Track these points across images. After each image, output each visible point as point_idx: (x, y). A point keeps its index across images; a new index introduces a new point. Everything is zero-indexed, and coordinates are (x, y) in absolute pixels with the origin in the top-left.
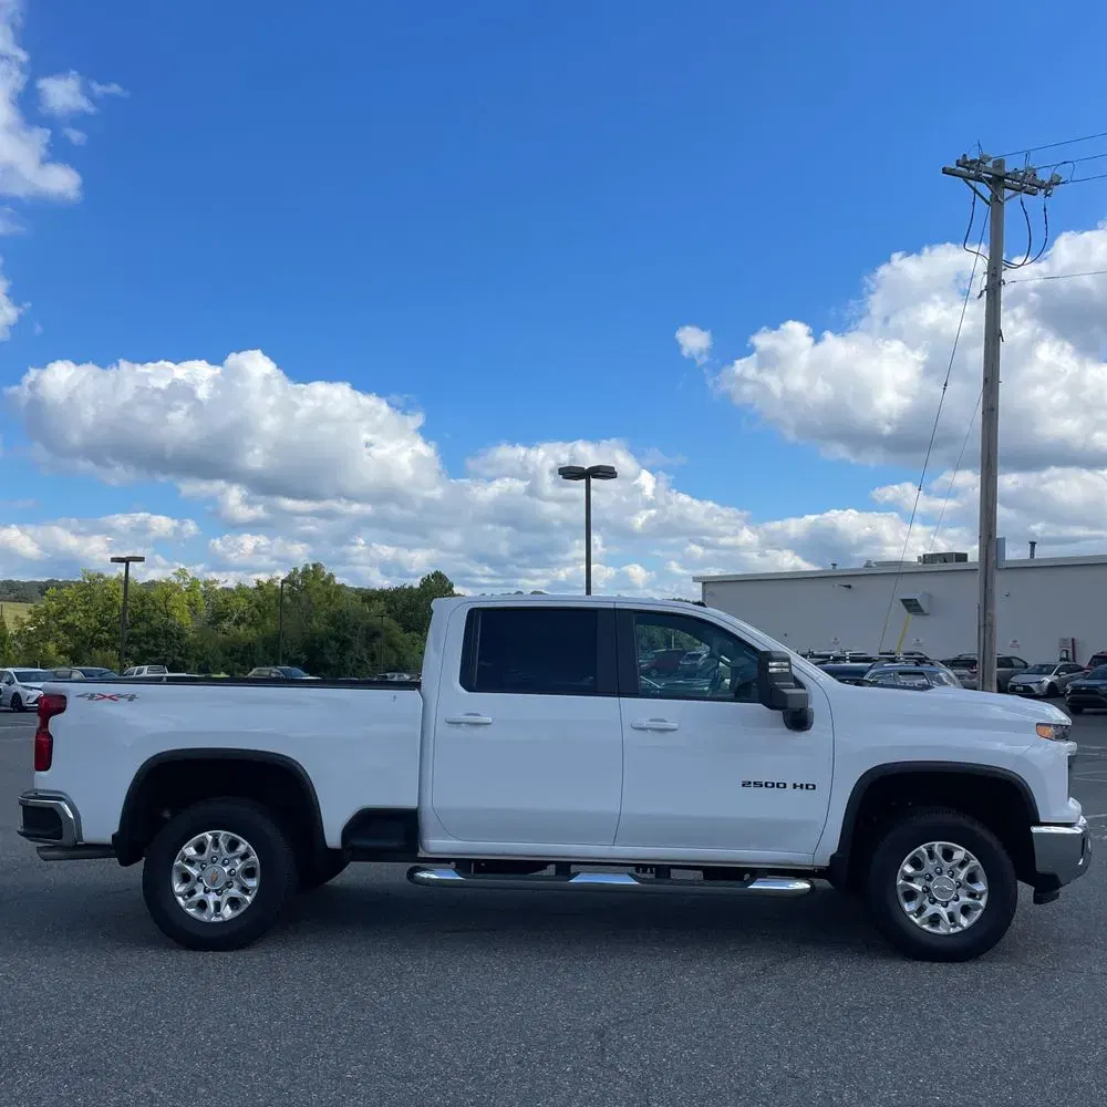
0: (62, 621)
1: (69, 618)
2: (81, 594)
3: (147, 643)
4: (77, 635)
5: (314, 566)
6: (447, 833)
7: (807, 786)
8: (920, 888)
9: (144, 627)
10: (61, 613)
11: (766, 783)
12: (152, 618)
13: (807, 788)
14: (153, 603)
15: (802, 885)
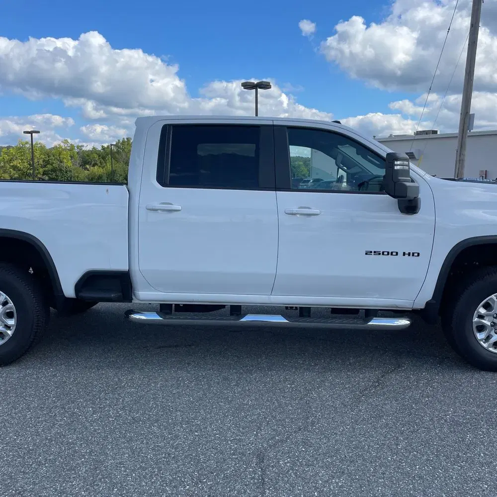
0: (12, 164)
1: (15, 163)
2: (19, 151)
3: (51, 175)
4: (19, 170)
5: (127, 139)
6: (150, 286)
7: (413, 254)
8: (489, 324)
9: (49, 167)
10: (11, 160)
11: (383, 253)
12: (53, 163)
13: (413, 255)
14: (54, 156)
15: (404, 322)
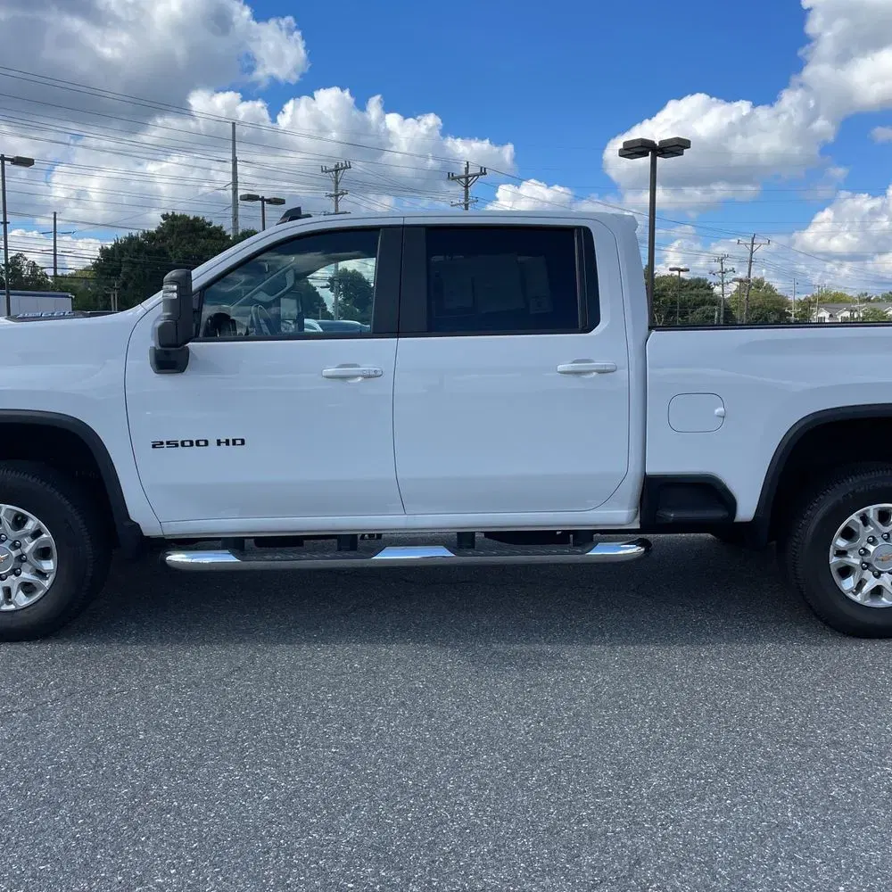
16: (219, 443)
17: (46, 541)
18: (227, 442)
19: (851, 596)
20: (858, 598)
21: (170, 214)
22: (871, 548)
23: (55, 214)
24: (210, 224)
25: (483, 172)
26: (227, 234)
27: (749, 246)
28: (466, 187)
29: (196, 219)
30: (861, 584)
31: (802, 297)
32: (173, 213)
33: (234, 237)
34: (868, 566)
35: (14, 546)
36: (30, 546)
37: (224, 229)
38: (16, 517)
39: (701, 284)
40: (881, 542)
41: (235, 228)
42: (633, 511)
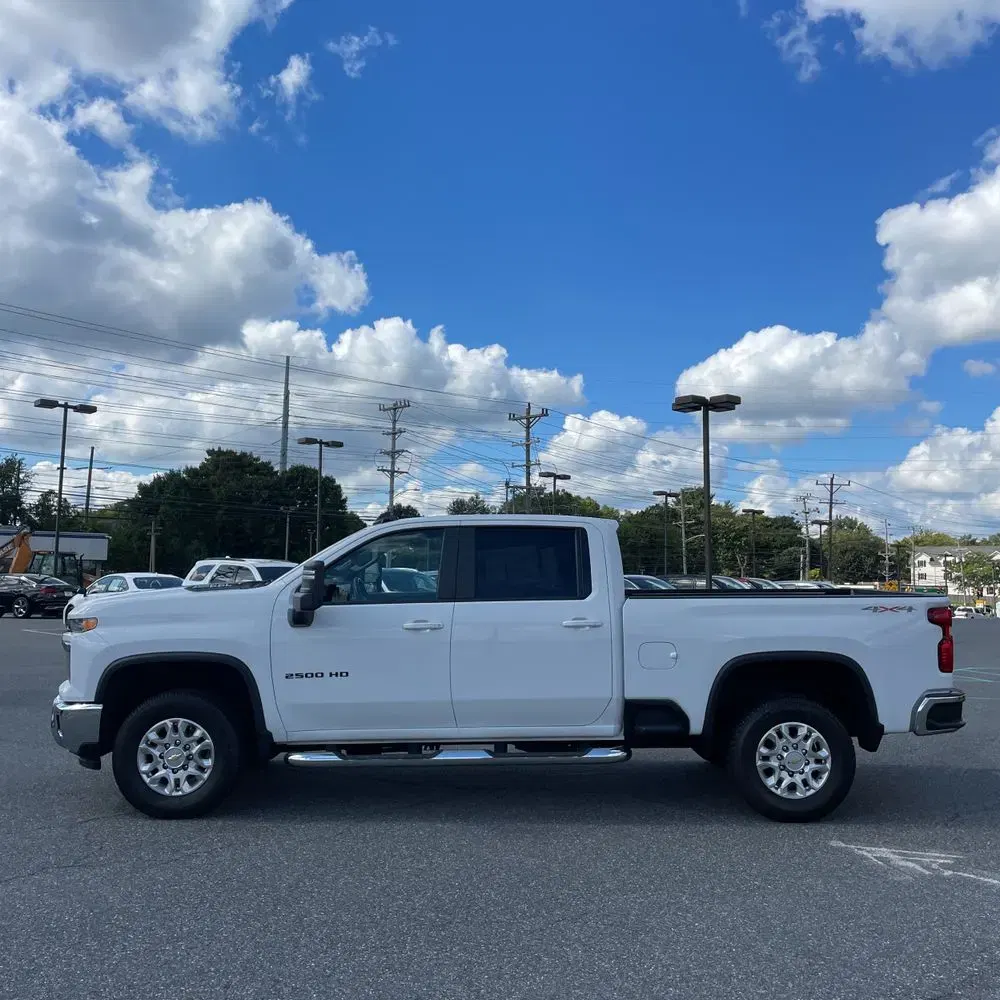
16: (331, 675)
17: (208, 745)
18: (336, 675)
19: (773, 789)
20: (779, 792)
21: (216, 450)
22: (785, 755)
23: (93, 448)
24: (257, 459)
25: (545, 413)
26: (276, 469)
27: (829, 487)
28: (528, 428)
29: (244, 455)
30: (780, 782)
31: (900, 539)
32: (220, 448)
33: (282, 474)
34: (784, 768)
35: (185, 749)
36: (196, 749)
37: (272, 464)
38: (188, 727)
39: (787, 524)
40: (791, 750)
41: (284, 463)
42: (618, 726)
